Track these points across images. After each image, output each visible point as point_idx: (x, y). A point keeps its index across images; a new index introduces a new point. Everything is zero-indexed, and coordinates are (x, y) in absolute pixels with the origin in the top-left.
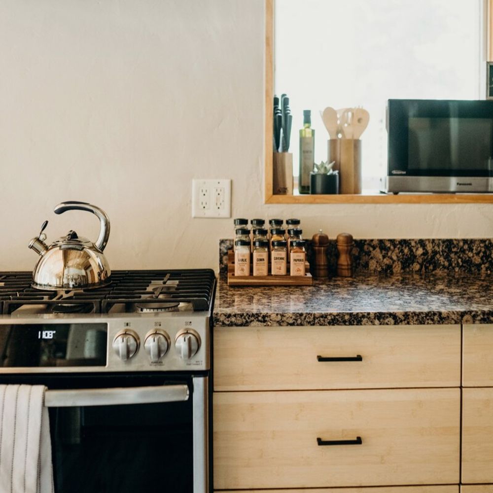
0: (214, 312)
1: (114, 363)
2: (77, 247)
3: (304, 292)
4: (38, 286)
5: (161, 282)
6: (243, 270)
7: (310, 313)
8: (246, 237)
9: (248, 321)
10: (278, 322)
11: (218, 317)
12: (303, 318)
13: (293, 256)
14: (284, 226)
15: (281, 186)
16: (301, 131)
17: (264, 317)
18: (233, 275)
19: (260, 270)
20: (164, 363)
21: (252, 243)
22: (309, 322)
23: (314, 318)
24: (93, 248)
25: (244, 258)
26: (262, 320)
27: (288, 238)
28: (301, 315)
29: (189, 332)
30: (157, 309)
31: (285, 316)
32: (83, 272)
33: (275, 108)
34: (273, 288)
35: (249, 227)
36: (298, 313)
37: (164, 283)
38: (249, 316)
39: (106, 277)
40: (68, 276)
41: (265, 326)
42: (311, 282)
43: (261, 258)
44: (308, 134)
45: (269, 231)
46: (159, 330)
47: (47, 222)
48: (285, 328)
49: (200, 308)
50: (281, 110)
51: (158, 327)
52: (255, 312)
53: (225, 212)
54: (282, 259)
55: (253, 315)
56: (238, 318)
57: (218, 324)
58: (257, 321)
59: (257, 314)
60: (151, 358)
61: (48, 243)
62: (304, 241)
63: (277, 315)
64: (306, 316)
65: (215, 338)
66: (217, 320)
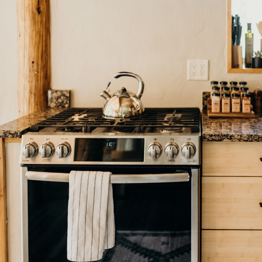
0: (203, 133)
1: (148, 160)
2: (127, 96)
3: (251, 121)
4: (106, 116)
5: (172, 115)
6: (216, 109)
7: (256, 135)
8: (218, 91)
9: (222, 138)
10: (238, 139)
11: (205, 136)
12: (252, 137)
13: (244, 102)
14: (238, 86)
15: (236, 64)
16: (246, 35)
17: (231, 136)
18: (211, 111)
19: (226, 109)
20: (175, 160)
21: (221, 95)
22: (256, 140)
23: (259, 138)
24: (135, 96)
25: (217, 103)
26: (230, 138)
27: (241, 92)
28: (252, 136)
29: (189, 144)
30: (171, 130)
31: (242, 136)
32: (130, 110)
33: (233, 22)
34: (233, 119)
35: (219, 85)
36: (250, 135)
37: (174, 115)
38: (223, 136)
39: (142, 112)
40: (122, 111)
41: (231, 141)
42: (254, 116)
43: (226, 103)
44: (250, 36)
45: (230, 88)
46: (173, 143)
47: (110, 83)
48: (242, 143)
49: (195, 131)
50: (235, 23)
51: (172, 141)
52: (225, 133)
53: (205, 77)
54: (238, 103)
55: (225, 135)
56: (216, 137)
57: (205, 140)
58: (227, 138)
59: (227, 135)
60: (168, 158)
61: (110, 93)
62: (250, 94)
63: (238, 135)
64: (254, 136)
65: (203, 147)
66: (205, 138)
